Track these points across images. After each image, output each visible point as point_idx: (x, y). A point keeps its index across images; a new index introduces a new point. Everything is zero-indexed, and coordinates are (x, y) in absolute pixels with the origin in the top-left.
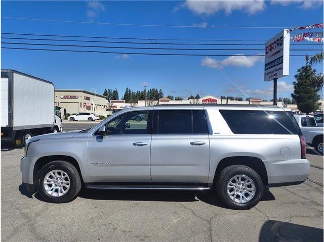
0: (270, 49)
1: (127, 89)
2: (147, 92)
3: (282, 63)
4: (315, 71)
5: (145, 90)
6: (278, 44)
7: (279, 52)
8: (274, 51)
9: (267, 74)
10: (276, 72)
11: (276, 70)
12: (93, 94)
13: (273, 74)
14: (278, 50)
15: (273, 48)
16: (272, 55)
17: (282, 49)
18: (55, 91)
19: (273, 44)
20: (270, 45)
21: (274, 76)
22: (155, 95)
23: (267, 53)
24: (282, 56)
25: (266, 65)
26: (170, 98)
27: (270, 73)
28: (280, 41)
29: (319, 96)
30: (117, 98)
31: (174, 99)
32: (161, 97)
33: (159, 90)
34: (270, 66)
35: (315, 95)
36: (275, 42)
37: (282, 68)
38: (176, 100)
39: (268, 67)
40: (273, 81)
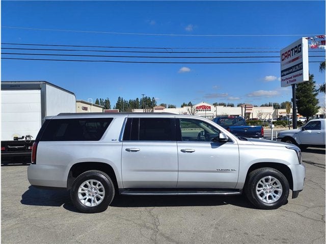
0: (286, 57)
1: (119, 98)
2: (139, 100)
3: (302, 69)
4: (313, 76)
5: (137, 99)
6: (295, 52)
7: (297, 58)
8: (290, 58)
9: (284, 80)
10: (295, 78)
11: (295, 76)
12: (91, 104)
13: (291, 80)
14: (296, 57)
15: (290, 55)
16: (290, 62)
17: (301, 57)
18: (77, 102)
19: (289, 51)
20: (286, 53)
21: (292, 81)
22: (148, 103)
23: (283, 60)
24: (302, 63)
25: (282, 72)
26: (164, 106)
27: (288, 79)
28: (298, 49)
29: (318, 100)
30: (110, 107)
31: (167, 107)
32: (155, 105)
33: (151, 98)
34: (288, 72)
35: (314, 99)
36: (292, 50)
37: (302, 74)
38: (169, 108)
39: (285, 73)
40: (291, 87)
